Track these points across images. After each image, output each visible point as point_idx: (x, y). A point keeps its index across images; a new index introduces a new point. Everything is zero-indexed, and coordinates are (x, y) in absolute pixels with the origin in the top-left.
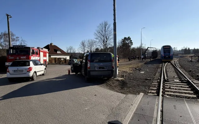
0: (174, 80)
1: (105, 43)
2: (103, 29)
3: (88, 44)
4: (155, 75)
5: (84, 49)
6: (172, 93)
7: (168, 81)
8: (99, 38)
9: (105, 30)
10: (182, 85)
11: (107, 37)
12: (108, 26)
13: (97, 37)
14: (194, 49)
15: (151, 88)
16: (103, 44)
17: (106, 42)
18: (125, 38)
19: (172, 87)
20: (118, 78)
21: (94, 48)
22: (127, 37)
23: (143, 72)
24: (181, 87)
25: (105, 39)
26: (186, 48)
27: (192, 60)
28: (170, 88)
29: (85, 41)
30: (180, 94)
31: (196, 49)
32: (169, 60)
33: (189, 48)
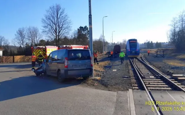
0: (149, 77)
1: (58, 34)
2: (54, 14)
3: (29, 33)
4: (129, 73)
5: (22, 40)
6: (154, 88)
7: (145, 78)
8: (49, 27)
9: (57, 16)
10: (158, 80)
11: (61, 26)
12: (61, 11)
13: (46, 25)
14: (157, 43)
15: (133, 85)
16: (55, 35)
17: (59, 32)
18: (81, 28)
19: (151, 83)
20: (94, 77)
21: (38, 39)
22: (84, 27)
23: (116, 70)
24: (158, 82)
25: (58, 28)
26: (149, 42)
27: (157, 55)
28: (149, 84)
29: (23, 29)
30: (160, 88)
31: (158, 42)
32: (135, 56)
33: (152, 42)
